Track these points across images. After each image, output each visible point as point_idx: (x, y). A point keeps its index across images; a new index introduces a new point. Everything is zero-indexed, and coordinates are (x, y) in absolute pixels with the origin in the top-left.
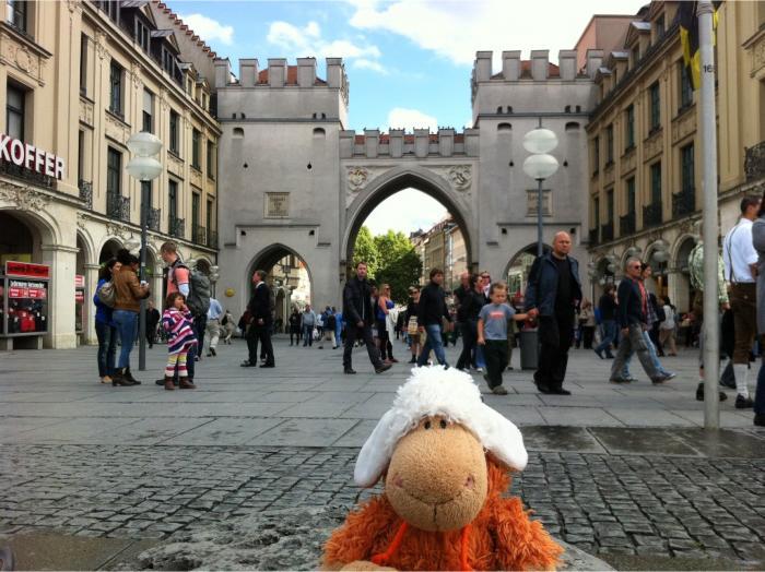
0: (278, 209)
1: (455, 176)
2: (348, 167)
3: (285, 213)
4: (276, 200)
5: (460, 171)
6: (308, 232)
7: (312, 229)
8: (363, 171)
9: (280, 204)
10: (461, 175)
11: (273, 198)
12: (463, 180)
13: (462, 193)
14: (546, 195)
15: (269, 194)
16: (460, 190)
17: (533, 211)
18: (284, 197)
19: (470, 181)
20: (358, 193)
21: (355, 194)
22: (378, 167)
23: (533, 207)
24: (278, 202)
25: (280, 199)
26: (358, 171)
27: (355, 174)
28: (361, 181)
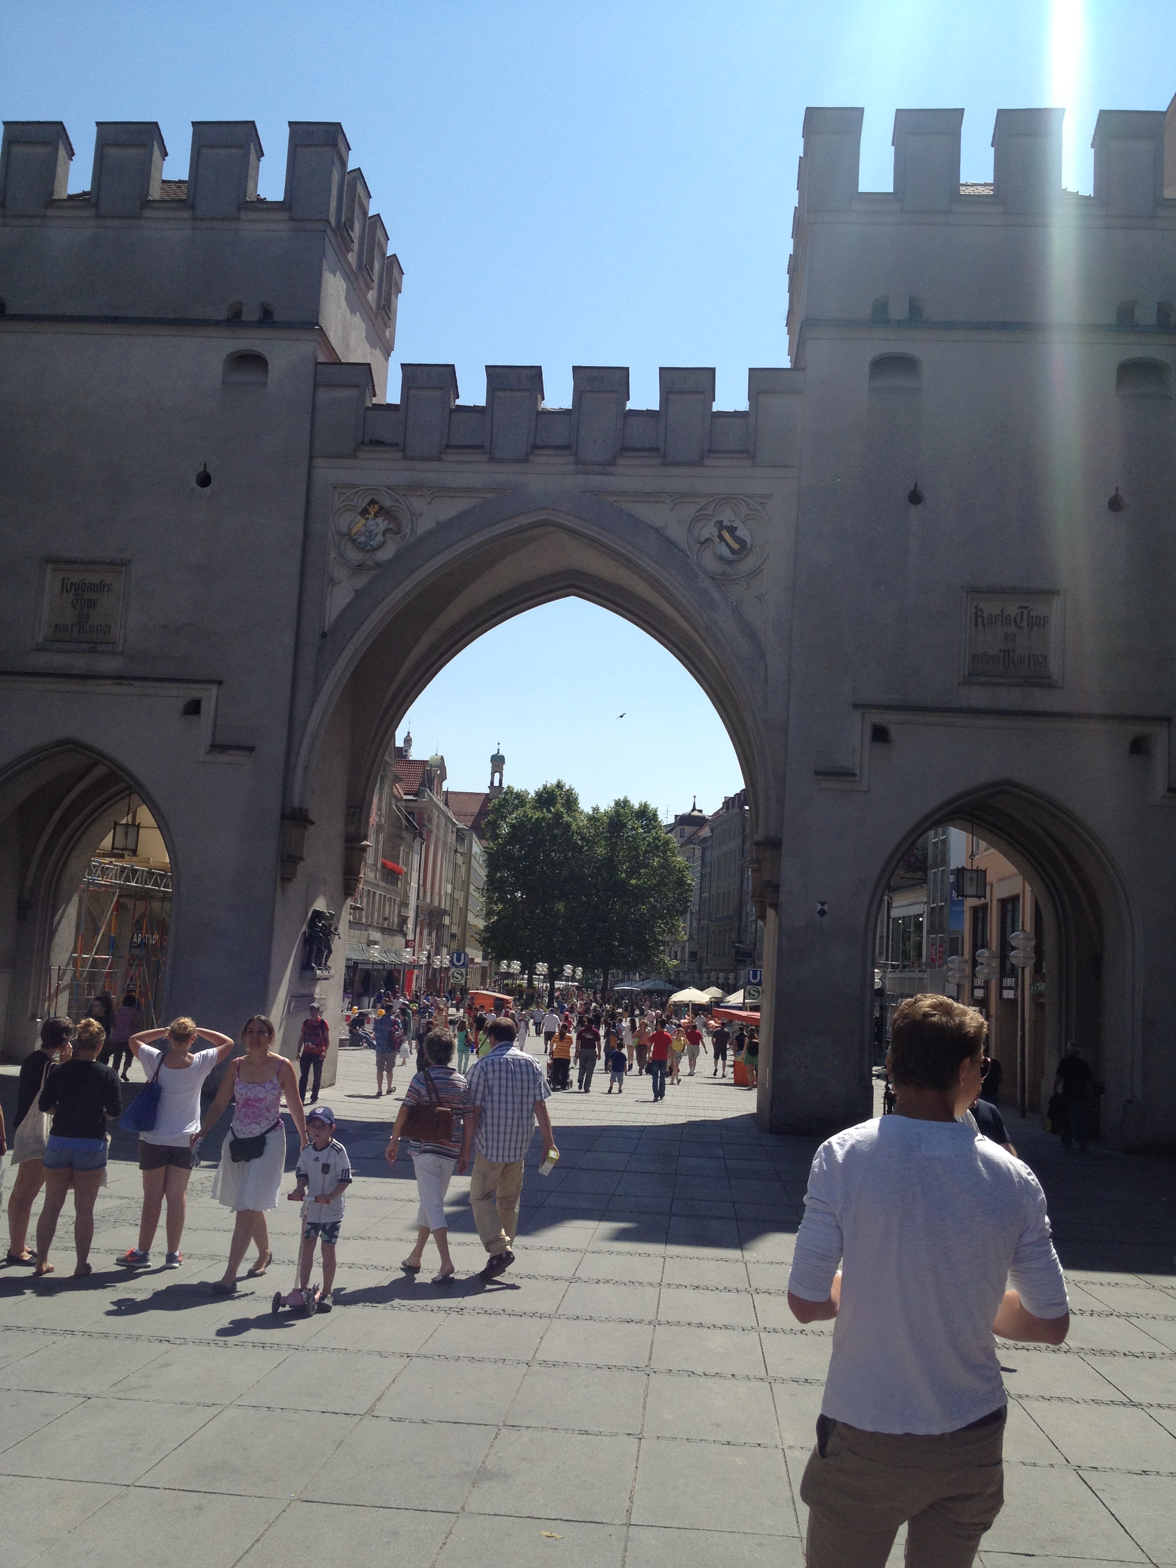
0: (83, 619)
2: (338, 488)
3: (105, 633)
4: (79, 586)
5: (727, 516)
6: (181, 705)
7: (193, 692)
8: (387, 503)
9: (92, 604)
10: (732, 530)
11: (70, 582)
12: (736, 546)
13: (733, 593)
14: (1039, 609)
15: (57, 565)
16: (725, 582)
17: (988, 667)
18: (108, 578)
19: (762, 552)
20: (368, 576)
21: (358, 582)
22: (443, 492)
23: (991, 652)
24: (88, 595)
25: (92, 588)
26: (373, 502)
27: (364, 513)
28: (380, 537)
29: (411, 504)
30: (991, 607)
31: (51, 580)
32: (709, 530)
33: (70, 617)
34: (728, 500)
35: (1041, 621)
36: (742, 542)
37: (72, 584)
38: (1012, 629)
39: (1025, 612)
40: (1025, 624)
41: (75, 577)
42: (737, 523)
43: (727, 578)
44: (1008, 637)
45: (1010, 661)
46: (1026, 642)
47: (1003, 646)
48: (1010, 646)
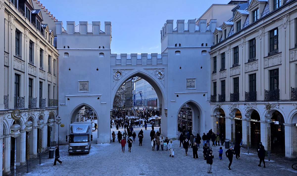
0: (84, 88)
2: (114, 70)
3: (87, 90)
7: (98, 97)
8: (120, 71)
9: (85, 86)
10: (160, 72)
12: (161, 75)
13: (161, 80)
14: (194, 80)
15: (80, 82)
16: (160, 79)
17: (189, 87)
18: (86, 83)
19: (164, 75)
20: (118, 81)
21: (116, 81)
22: (126, 69)
23: (189, 86)
24: (84, 85)
25: (84, 84)
26: (118, 71)
27: (117, 72)
28: (119, 76)
29: (123, 71)
30: (189, 81)
31: (79, 84)
32: (158, 73)
33: (82, 88)
34: (160, 69)
35: (194, 82)
36: (161, 74)
38: (191, 83)
39: (192, 81)
41: (82, 83)
42: (161, 72)
43: (160, 78)
44: (191, 84)
45: (191, 86)
46: (193, 84)
47: (190, 85)
48: (191, 85)
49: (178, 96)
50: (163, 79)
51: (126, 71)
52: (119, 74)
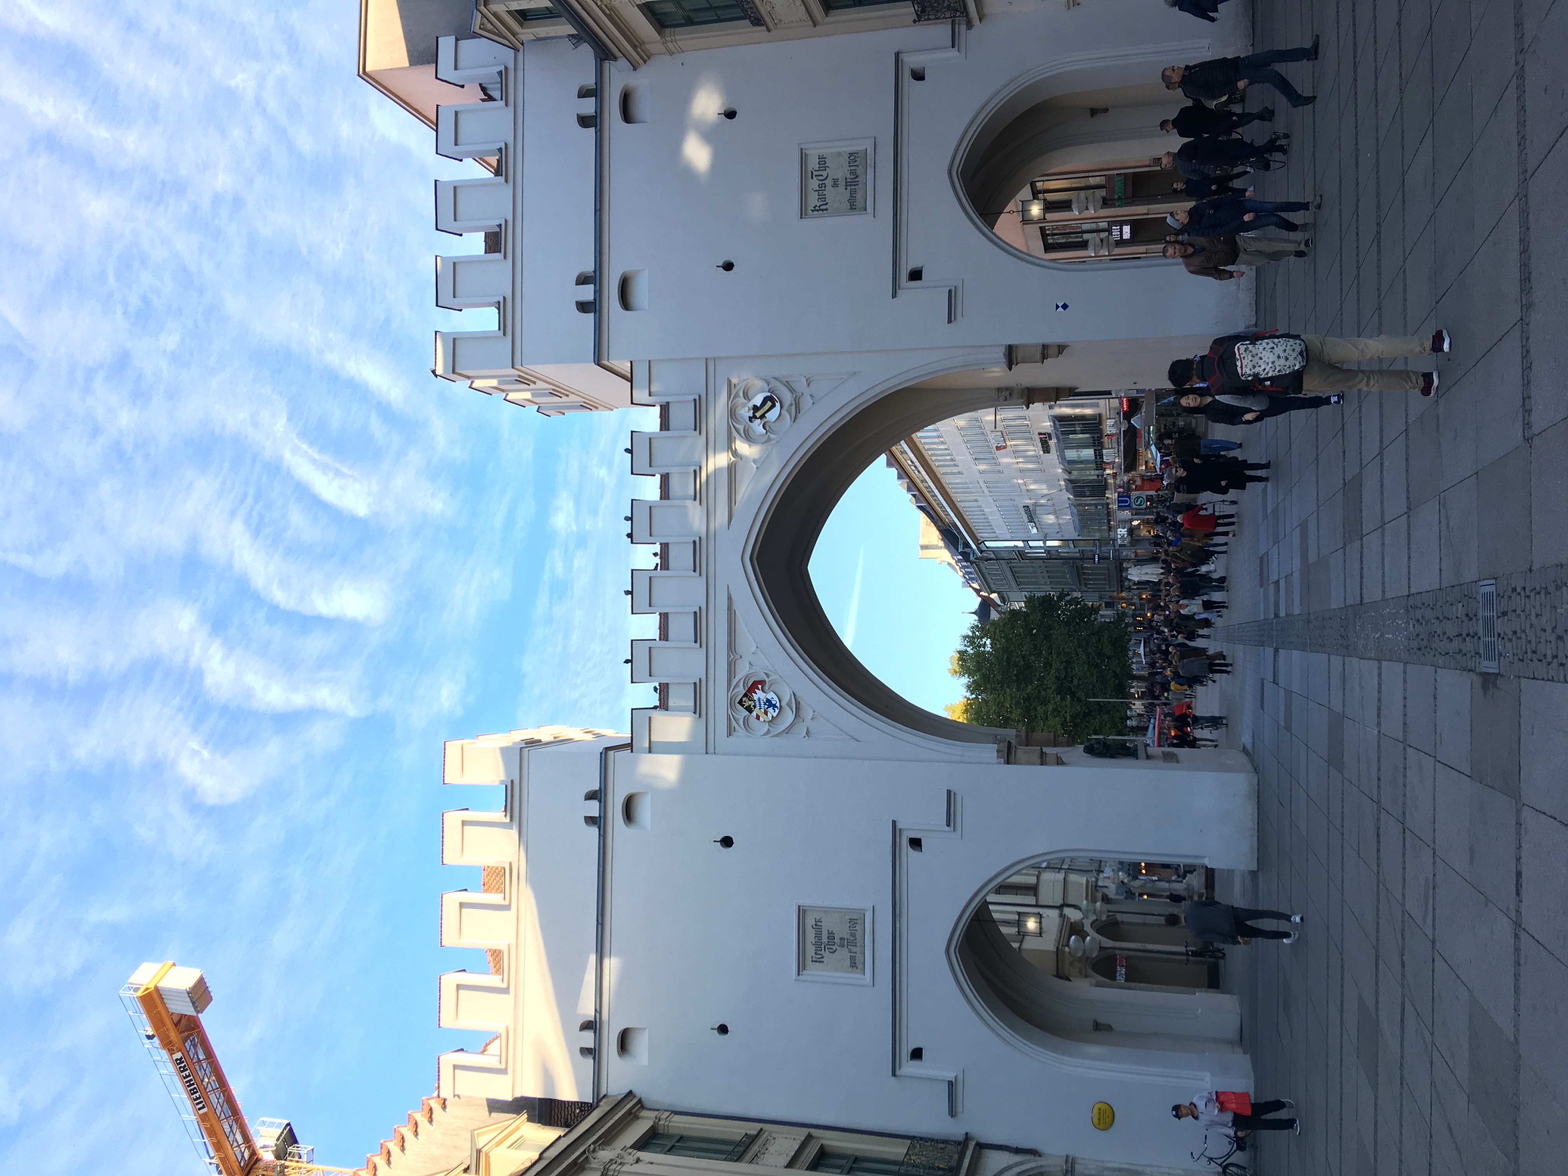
0: (843, 942)
1: (757, 426)
2: (730, 732)
3: (855, 921)
4: (818, 945)
5: (746, 413)
6: (913, 855)
7: (905, 842)
8: (741, 690)
9: (831, 936)
10: (756, 409)
11: (814, 955)
12: (769, 404)
13: (806, 403)
14: (813, 164)
15: (801, 967)
16: (798, 410)
17: (859, 196)
18: (810, 921)
19: (774, 383)
20: (803, 705)
21: (807, 713)
22: (731, 646)
23: (847, 194)
24: (825, 939)
25: (818, 935)
26: (740, 703)
27: (749, 710)
28: (771, 696)
29: (742, 671)
31: (814, 972)
33: (843, 954)
34: (732, 413)
35: (822, 160)
36: (765, 400)
37: (816, 953)
38: (829, 182)
39: (815, 173)
40: (824, 173)
41: (811, 950)
42: (751, 405)
43: (793, 407)
44: (835, 184)
45: (853, 182)
46: (839, 170)
47: (841, 188)
48: (841, 183)
49: (916, 275)
50: (801, 386)
51: (740, 648)
52: (759, 695)
